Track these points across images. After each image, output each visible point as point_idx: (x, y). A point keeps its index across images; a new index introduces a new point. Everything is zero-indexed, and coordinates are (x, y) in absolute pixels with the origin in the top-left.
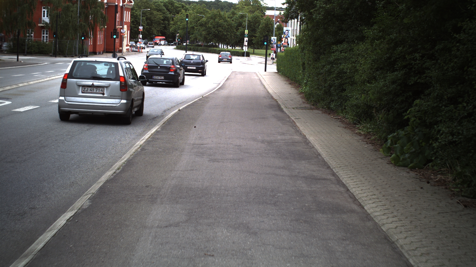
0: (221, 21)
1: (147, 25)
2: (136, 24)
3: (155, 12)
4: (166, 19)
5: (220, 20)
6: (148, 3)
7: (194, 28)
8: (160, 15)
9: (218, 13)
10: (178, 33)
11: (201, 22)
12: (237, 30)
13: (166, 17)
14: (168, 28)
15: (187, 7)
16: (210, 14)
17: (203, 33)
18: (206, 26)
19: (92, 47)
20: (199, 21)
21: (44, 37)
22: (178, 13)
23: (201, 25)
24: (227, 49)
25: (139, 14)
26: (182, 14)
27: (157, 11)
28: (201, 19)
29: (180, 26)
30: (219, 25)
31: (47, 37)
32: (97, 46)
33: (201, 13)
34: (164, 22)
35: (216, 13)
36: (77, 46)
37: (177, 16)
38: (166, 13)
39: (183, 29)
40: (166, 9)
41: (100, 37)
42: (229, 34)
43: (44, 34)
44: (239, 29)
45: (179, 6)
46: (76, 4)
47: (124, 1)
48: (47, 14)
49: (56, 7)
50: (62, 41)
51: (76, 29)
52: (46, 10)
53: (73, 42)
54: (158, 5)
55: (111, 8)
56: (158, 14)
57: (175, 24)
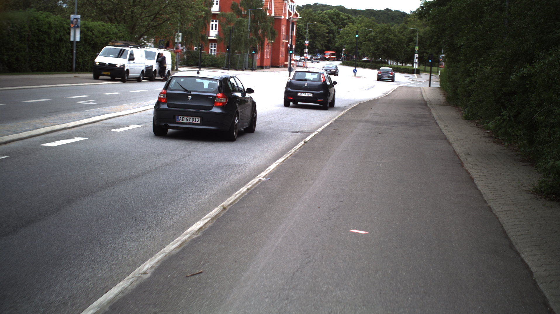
1: (310, 39)
2: (299, 37)
3: (319, 25)
4: (330, 32)
5: (389, 35)
6: (312, 14)
7: (362, 43)
8: (324, 27)
9: (388, 28)
10: (344, 48)
11: (370, 37)
12: (408, 45)
13: (331, 30)
14: (333, 41)
15: (354, 18)
16: (379, 28)
17: (372, 48)
18: (375, 42)
19: (259, 61)
20: (367, 35)
21: (211, 50)
22: (344, 26)
23: (370, 40)
24: (397, 66)
25: (302, 26)
26: (349, 28)
27: (322, 23)
28: (369, 33)
29: (346, 40)
30: (388, 41)
31: (215, 50)
32: (265, 60)
33: (369, 27)
34: (328, 35)
35: (386, 28)
36: (247, 60)
37: (344, 29)
38: (331, 26)
39: (351, 43)
40: (330, 21)
41: (267, 50)
42: (399, 49)
43: (212, 47)
44: (409, 45)
45: (345, 18)
46: (247, 18)
47: (290, 14)
48: (216, 27)
49: (229, 22)
50: (234, 55)
51: (247, 44)
52: (214, 23)
53: (244, 56)
54: (322, 16)
55: (277, 21)
56: (322, 27)
57: (341, 38)
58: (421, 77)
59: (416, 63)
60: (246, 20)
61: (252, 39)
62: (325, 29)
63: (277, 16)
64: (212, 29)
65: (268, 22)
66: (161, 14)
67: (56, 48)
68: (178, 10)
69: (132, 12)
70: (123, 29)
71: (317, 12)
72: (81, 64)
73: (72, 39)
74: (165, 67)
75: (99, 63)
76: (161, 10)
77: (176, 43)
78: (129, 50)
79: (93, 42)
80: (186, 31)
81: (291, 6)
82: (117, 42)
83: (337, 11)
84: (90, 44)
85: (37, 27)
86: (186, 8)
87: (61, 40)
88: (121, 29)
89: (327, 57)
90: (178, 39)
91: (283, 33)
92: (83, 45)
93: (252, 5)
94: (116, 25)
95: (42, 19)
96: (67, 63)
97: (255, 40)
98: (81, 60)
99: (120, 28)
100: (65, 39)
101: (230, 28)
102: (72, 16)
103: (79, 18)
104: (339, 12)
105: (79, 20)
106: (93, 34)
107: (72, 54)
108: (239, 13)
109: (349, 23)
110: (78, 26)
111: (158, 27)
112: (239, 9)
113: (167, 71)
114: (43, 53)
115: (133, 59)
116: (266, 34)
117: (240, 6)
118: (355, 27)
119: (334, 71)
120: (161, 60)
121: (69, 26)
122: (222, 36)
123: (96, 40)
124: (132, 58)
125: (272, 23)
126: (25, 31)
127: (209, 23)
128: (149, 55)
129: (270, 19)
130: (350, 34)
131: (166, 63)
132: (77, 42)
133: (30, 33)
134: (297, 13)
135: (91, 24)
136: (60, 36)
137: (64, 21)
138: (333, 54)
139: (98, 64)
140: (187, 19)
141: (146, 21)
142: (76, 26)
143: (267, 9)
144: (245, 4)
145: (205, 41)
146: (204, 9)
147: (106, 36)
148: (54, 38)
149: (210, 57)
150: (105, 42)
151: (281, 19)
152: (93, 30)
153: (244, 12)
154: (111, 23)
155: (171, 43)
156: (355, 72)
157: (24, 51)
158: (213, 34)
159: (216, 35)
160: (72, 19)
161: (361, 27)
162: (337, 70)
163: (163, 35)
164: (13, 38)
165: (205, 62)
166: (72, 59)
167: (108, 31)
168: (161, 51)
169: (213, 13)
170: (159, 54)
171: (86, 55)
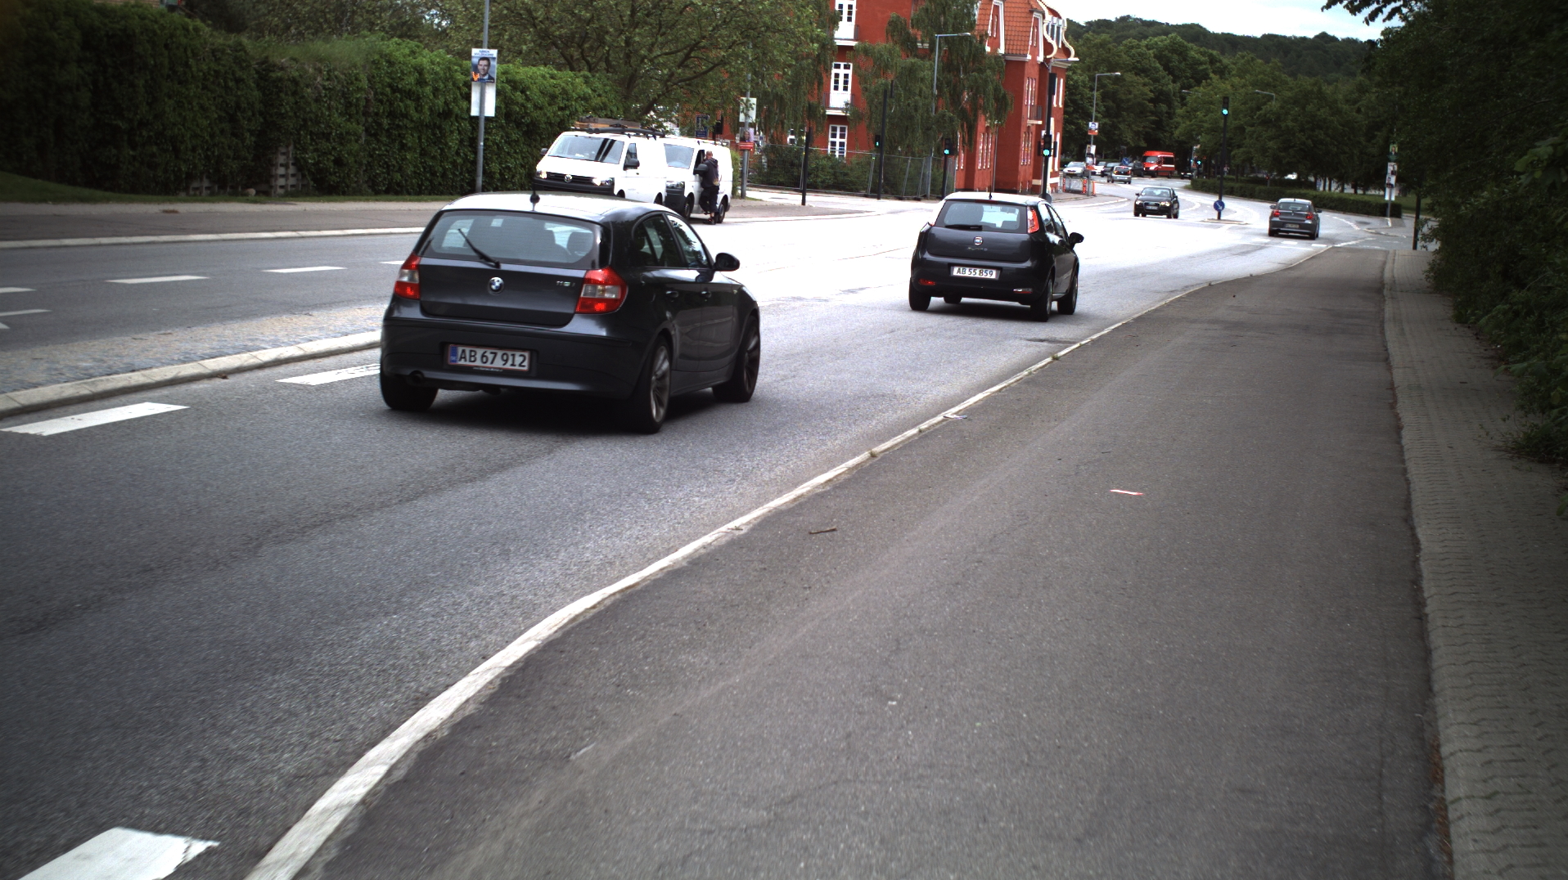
0: (1322, 111)
1: (1104, 117)
2: (1073, 112)
3: (1130, 77)
4: (1161, 97)
5: (1319, 110)
6: (1109, 49)
7: (1244, 129)
8: (1145, 85)
9: (1315, 89)
10: (1198, 142)
11: (1265, 115)
12: (1370, 138)
13: (1161, 93)
14: (1168, 125)
15: (1225, 61)
16: (1291, 89)
17: (1271, 144)
18: (1280, 127)
19: (963, 175)
20: (1259, 109)
21: (834, 144)
22: (1199, 83)
23: (1265, 122)
24: (1342, 195)
25: (1083, 82)
26: (1210, 87)
27: (1136, 74)
28: (1265, 104)
29: (1203, 122)
30: (1317, 124)
31: (842, 144)
32: (977, 172)
33: (1266, 86)
34: (1155, 107)
35: (1309, 88)
36: (929, 172)
37: (1197, 91)
38: (1163, 81)
39: (1213, 130)
40: (1161, 68)
41: (985, 147)
42: (1346, 149)
43: (834, 136)
44: (1374, 137)
45: (1203, 59)
46: (930, 60)
47: (1048, 48)
48: (846, 82)
49: (882, 67)
50: (894, 158)
51: (929, 129)
52: (842, 71)
53: (921, 161)
54: (1140, 54)
55: (1013, 68)
56: (1138, 84)
57: (1189, 116)
58: (1402, 225)
59: (1391, 186)
60: (928, 64)
61: (944, 116)
62: (1146, 90)
63: (1013, 55)
64: (836, 88)
65: (988, 71)
66: (704, 47)
67: (434, 134)
68: (748, 36)
69: (628, 42)
70: (605, 85)
71: (1124, 42)
72: (498, 176)
73: (474, 112)
74: (717, 188)
75: (548, 173)
76: (704, 37)
77: (743, 124)
78: (625, 141)
79: (527, 120)
80: (766, 93)
81: (1053, 26)
82: (594, 122)
83: (1179, 38)
84: (519, 125)
85: (387, 80)
86: (768, 34)
87: (447, 114)
88: (600, 86)
89: (1152, 168)
90: (747, 116)
91: (1029, 101)
92: (502, 127)
93: (945, 24)
94: (585, 77)
95: (402, 59)
96: (461, 174)
97: (951, 120)
98: (495, 167)
99: (598, 85)
100: (456, 110)
101: (886, 85)
102: (475, 52)
103: (494, 58)
104: (1186, 43)
105: (494, 63)
106: (528, 99)
107: (475, 152)
108: (909, 44)
109: (1212, 75)
110: (491, 78)
111: (695, 81)
112: (908, 33)
113: (720, 197)
114: (403, 147)
115: (636, 165)
116: (981, 101)
117: (913, 27)
118: (1226, 86)
119: (1168, 205)
120: (706, 170)
121: (469, 78)
122: (864, 107)
123: (536, 114)
124: (632, 163)
125: (1000, 72)
126: (359, 89)
127: (828, 72)
128: (672, 155)
129: (993, 61)
130: (1214, 104)
131: (717, 175)
132: (488, 119)
133: (371, 96)
134: (1067, 45)
135: (523, 72)
136: (446, 103)
137: (455, 64)
138: (1167, 161)
139: (544, 176)
140: (773, 62)
141: (664, 65)
142: (486, 77)
143: (987, 34)
144: (927, 21)
145: (817, 119)
146: (818, 36)
147: (562, 105)
148: (431, 109)
149: (830, 164)
150: (558, 120)
151: (1024, 63)
152: (528, 88)
153: (922, 42)
154: (572, 69)
155: (726, 126)
156: (1221, 208)
157: (357, 141)
158: (839, 100)
159: (847, 104)
160: (475, 60)
161: (1244, 86)
162: (1177, 202)
163: (709, 104)
164: (329, 108)
165: (817, 176)
166: (474, 163)
167: (565, 92)
168: (707, 145)
169: (839, 43)
170: (701, 152)
171: (508, 153)
